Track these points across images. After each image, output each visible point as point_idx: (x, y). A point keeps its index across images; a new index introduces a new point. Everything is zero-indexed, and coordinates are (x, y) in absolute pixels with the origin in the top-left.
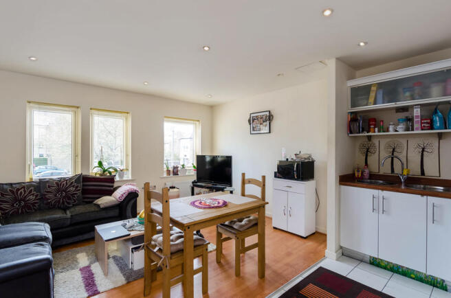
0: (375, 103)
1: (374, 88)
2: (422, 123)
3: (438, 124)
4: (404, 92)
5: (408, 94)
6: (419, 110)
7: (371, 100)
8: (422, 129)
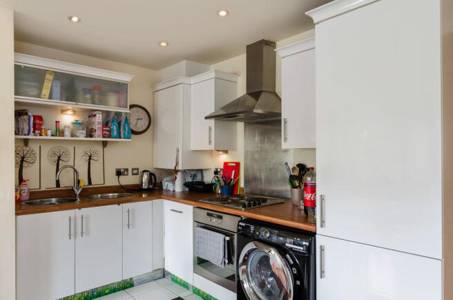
0: (50, 97)
1: (49, 77)
2: (103, 130)
3: (115, 133)
4: (85, 94)
5: (88, 96)
6: (101, 116)
7: (46, 92)
8: (104, 137)
